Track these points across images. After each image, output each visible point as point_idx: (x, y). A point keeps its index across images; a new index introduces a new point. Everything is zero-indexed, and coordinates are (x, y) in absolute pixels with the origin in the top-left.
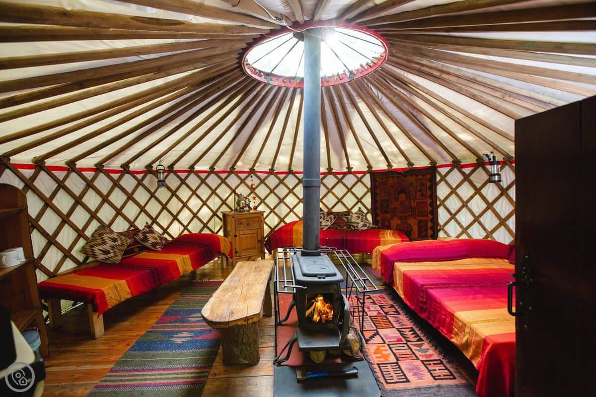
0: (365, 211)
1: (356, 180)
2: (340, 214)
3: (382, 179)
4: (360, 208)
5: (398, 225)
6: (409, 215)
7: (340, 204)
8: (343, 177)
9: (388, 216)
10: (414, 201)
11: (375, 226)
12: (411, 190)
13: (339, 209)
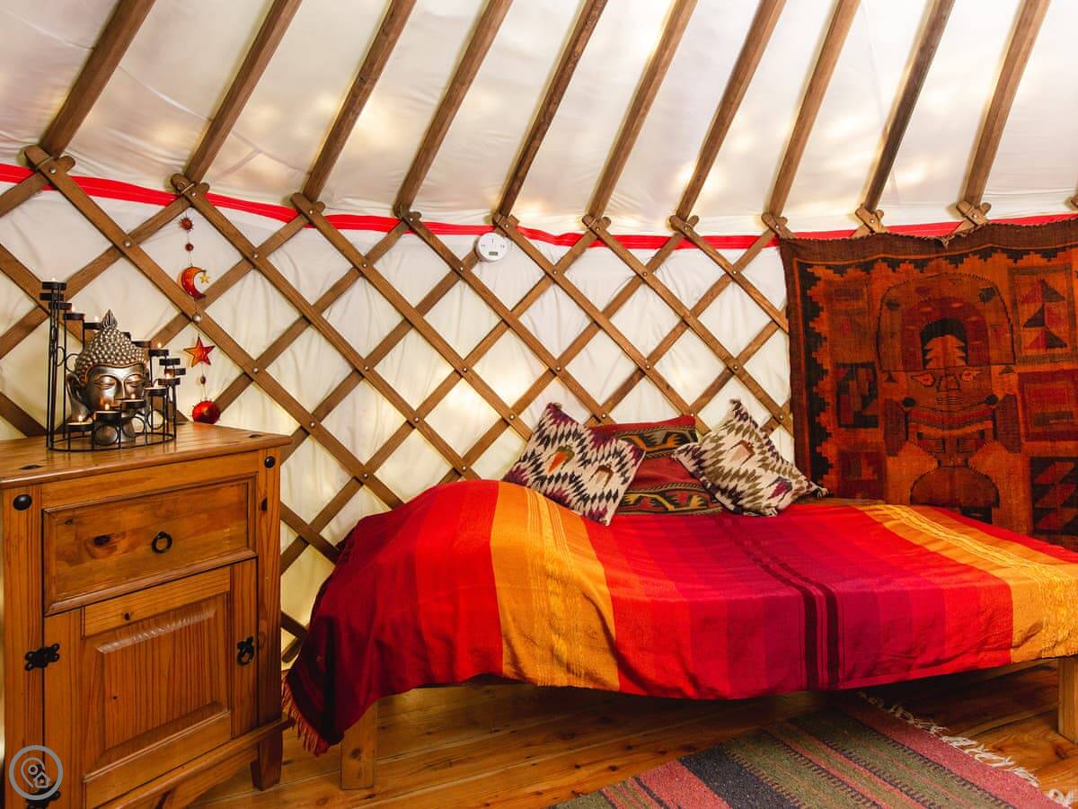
0: (760, 415)
1: (717, 273)
2: (659, 436)
3: (840, 270)
4: (737, 404)
5: (921, 480)
6: (982, 433)
7: (644, 385)
8: (656, 263)
9: (874, 436)
10: (1009, 371)
11: (815, 487)
12: (991, 318)
13: (644, 407)
